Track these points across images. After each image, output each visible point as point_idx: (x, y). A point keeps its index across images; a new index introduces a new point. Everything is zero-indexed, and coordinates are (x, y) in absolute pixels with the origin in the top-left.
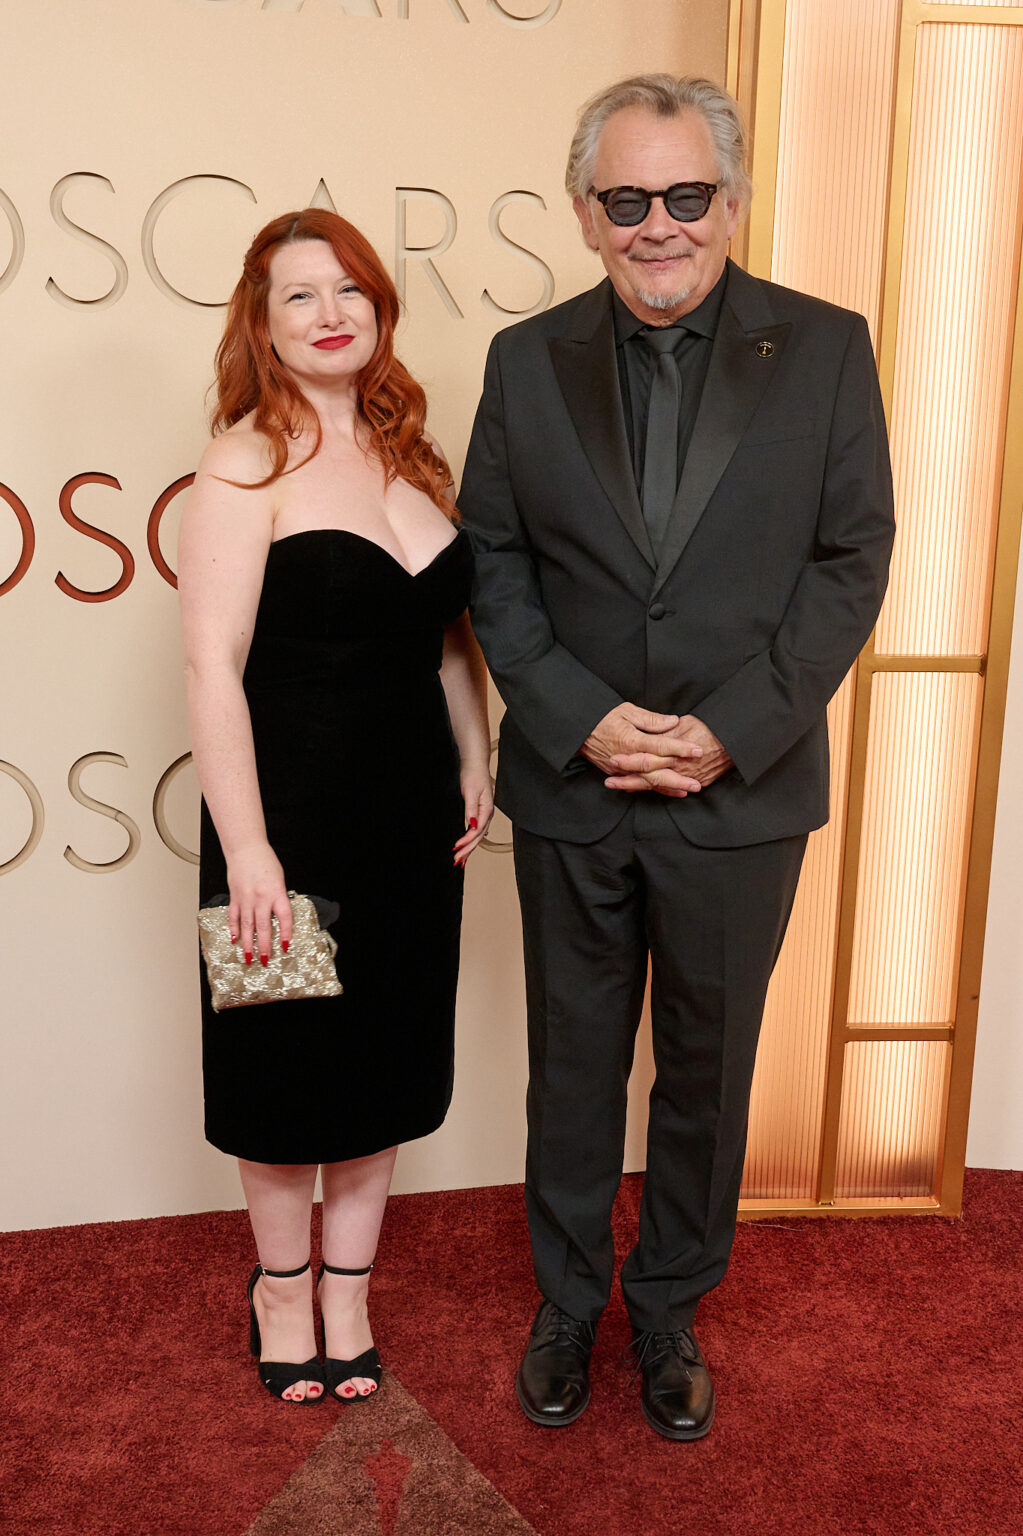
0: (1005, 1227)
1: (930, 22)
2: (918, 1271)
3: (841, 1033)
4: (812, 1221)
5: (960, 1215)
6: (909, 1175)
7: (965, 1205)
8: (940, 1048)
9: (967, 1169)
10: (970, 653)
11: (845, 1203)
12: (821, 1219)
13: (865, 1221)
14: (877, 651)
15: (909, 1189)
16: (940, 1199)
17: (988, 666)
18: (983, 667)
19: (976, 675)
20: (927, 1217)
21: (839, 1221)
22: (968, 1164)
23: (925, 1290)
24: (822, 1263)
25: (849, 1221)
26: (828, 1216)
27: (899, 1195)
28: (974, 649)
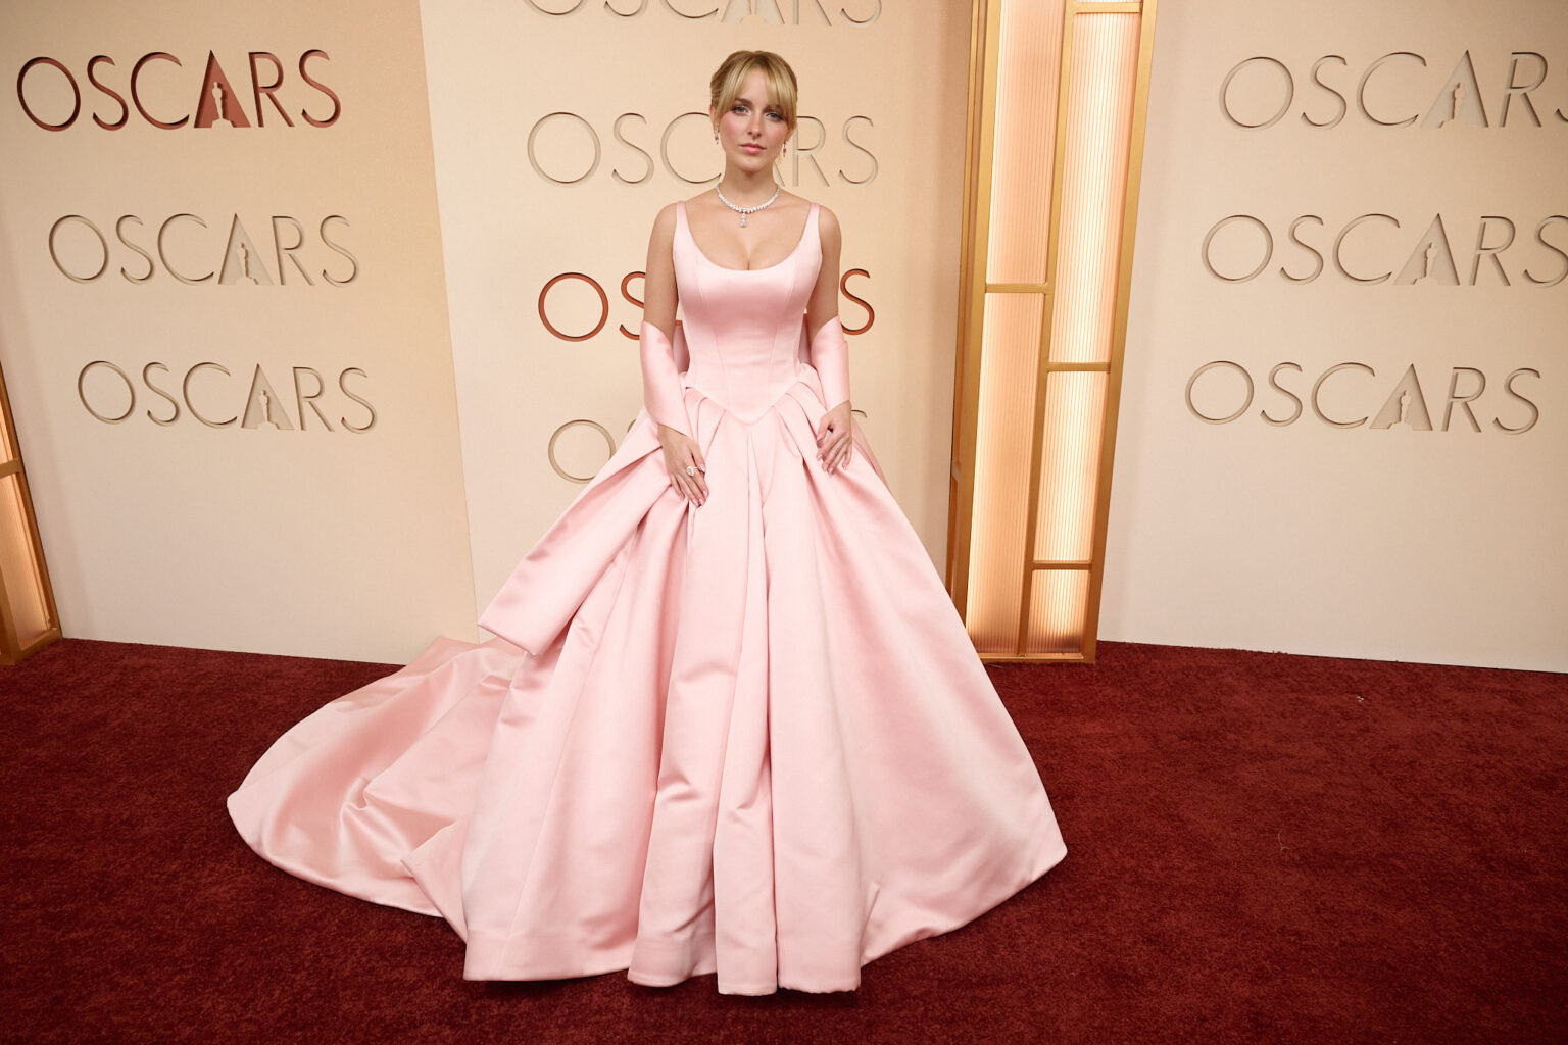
0: (1119, 669)
1: (1082, 14)
2: (1071, 689)
3: (1031, 566)
4: (1014, 665)
5: (1094, 663)
6: (1068, 643)
7: (1098, 658)
8: (1084, 574)
9: (1099, 642)
10: (1102, 361)
11: (1033, 656)
12: (1019, 664)
13: (1042, 665)
14: (1051, 361)
15: (1067, 650)
16: (1083, 654)
17: (1112, 369)
18: (1108, 368)
19: (1105, 373)
20: (1075, 664)
21: (1029, 665)
22: (1098, 638)
23: (1073, 698)
24: (1019, 684)
25: (1035, 665)
26: (1024, 664)
27: (1062, 652)
28: (1104, 359)
